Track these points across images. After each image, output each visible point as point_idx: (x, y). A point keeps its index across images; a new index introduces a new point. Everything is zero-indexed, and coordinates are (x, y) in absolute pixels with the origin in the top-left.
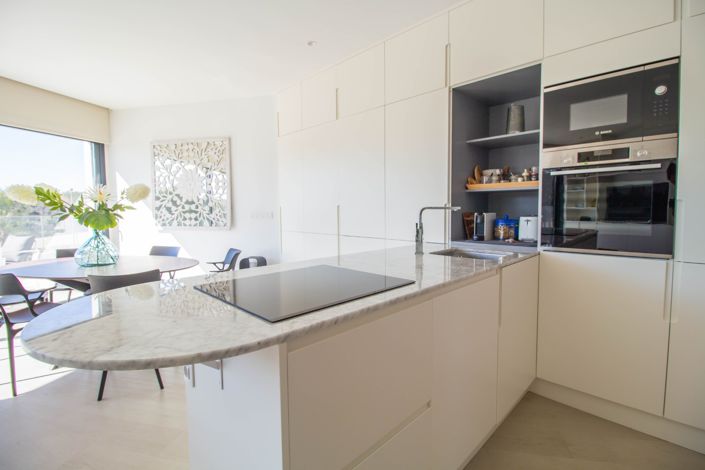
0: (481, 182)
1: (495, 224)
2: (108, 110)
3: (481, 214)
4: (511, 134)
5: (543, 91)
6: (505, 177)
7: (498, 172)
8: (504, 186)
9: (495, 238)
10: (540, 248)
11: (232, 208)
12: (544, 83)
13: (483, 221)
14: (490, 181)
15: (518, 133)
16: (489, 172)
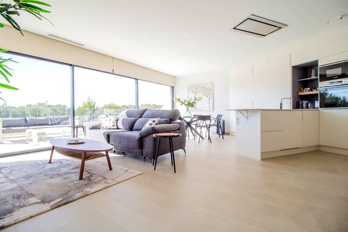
0: (303, 92)
1: (307, 104)
2: (175, 77)
3: (302, 101)
4: (312, 78)
5: (319, 67)
6: (311, 90)
7: (309, 89)
8: (311, 93)
9: (307, 107)
10: (320, 109)
11: (213, 106)
12: (319, 65)
13: (303, 103)
14: (306, 92)
15: (315, 77)
16: (306, 89)
